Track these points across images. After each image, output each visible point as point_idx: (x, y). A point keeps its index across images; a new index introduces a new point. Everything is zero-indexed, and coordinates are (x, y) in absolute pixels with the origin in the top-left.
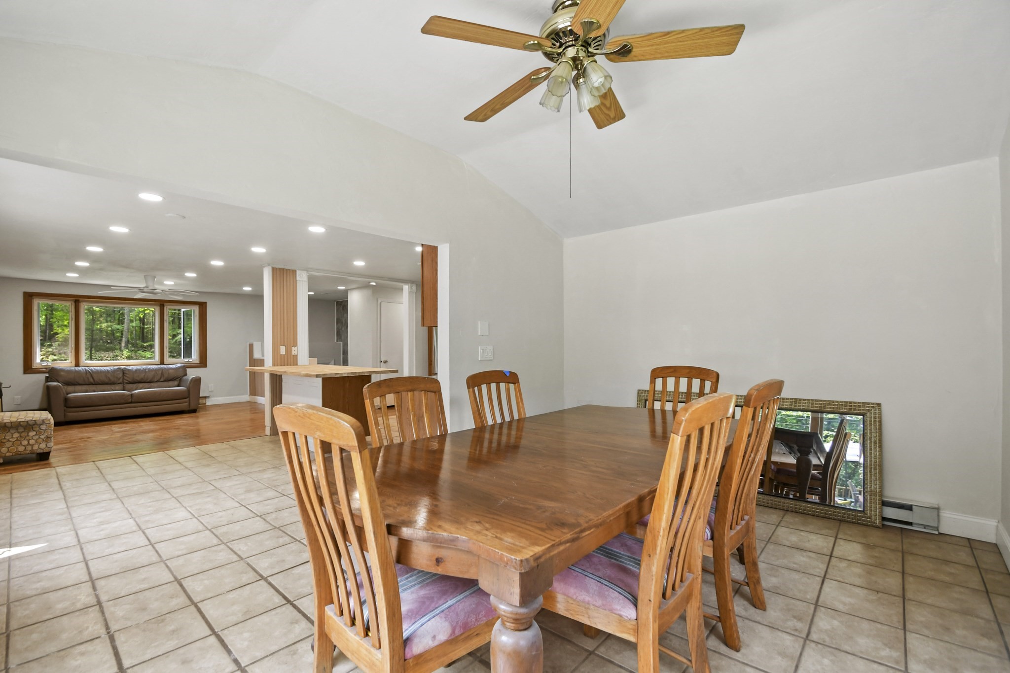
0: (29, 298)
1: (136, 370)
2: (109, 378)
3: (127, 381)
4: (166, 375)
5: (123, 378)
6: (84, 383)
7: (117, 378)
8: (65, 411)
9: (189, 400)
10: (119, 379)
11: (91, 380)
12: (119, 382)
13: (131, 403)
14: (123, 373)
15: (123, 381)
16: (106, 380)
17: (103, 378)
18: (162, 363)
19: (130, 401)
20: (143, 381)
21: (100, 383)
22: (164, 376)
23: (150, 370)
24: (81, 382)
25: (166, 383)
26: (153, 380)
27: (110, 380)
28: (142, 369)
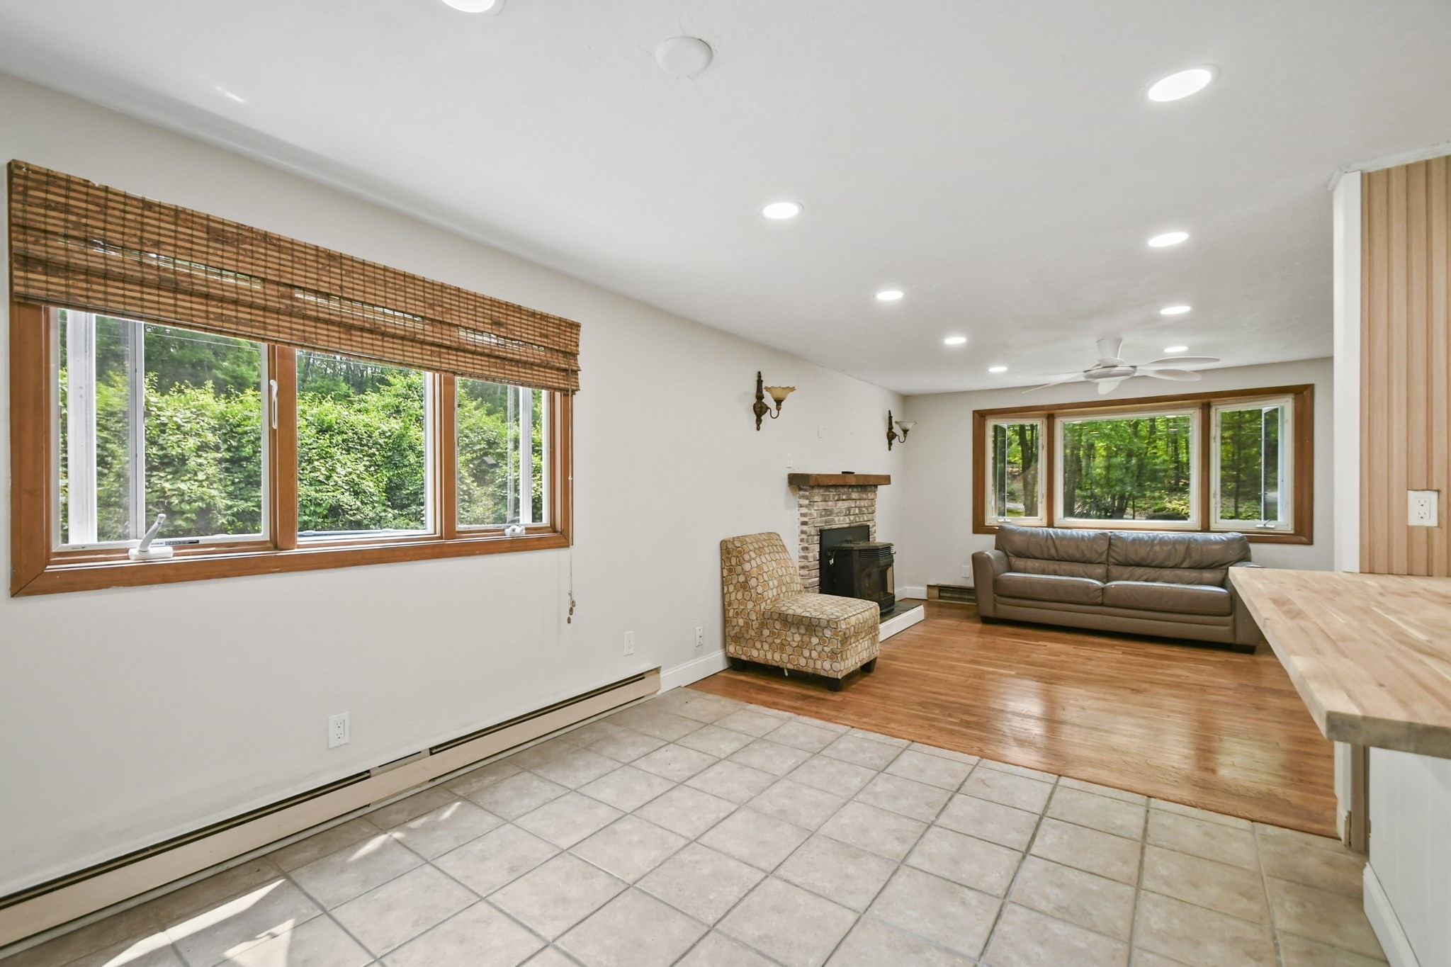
0: (980, 417)
1: (1134, 540)
2: (1083, 551)
3: (1113, 560)
4: (1195, 556)
5: (1108, 553)
6: (1040, 556)
7: (1096, 551)
8: (995, 600)
9: (1234, 620)
10: (1101, 554)
11: (1053, 552)
12: (1099, 560)
13: (1102, 604)
14: (1110, 544)
15: (1107, 559)
16: (1078, 556)
17: (1072, 551)
18: (1206, 528)
19: (1099, 600)
20: (1144, 564)
21: (1068, 558)
22: (1191, 557)
23: (1163, 542)
24: (1036, 554)
25: (1194, 574)
26: (1166, 563)
27: (1084, 555)
28: (1146, 538)
